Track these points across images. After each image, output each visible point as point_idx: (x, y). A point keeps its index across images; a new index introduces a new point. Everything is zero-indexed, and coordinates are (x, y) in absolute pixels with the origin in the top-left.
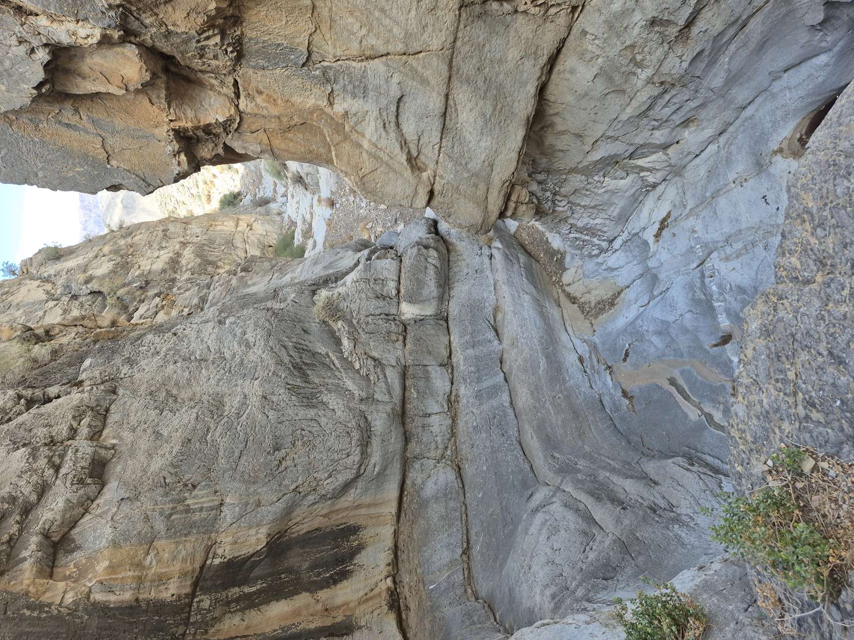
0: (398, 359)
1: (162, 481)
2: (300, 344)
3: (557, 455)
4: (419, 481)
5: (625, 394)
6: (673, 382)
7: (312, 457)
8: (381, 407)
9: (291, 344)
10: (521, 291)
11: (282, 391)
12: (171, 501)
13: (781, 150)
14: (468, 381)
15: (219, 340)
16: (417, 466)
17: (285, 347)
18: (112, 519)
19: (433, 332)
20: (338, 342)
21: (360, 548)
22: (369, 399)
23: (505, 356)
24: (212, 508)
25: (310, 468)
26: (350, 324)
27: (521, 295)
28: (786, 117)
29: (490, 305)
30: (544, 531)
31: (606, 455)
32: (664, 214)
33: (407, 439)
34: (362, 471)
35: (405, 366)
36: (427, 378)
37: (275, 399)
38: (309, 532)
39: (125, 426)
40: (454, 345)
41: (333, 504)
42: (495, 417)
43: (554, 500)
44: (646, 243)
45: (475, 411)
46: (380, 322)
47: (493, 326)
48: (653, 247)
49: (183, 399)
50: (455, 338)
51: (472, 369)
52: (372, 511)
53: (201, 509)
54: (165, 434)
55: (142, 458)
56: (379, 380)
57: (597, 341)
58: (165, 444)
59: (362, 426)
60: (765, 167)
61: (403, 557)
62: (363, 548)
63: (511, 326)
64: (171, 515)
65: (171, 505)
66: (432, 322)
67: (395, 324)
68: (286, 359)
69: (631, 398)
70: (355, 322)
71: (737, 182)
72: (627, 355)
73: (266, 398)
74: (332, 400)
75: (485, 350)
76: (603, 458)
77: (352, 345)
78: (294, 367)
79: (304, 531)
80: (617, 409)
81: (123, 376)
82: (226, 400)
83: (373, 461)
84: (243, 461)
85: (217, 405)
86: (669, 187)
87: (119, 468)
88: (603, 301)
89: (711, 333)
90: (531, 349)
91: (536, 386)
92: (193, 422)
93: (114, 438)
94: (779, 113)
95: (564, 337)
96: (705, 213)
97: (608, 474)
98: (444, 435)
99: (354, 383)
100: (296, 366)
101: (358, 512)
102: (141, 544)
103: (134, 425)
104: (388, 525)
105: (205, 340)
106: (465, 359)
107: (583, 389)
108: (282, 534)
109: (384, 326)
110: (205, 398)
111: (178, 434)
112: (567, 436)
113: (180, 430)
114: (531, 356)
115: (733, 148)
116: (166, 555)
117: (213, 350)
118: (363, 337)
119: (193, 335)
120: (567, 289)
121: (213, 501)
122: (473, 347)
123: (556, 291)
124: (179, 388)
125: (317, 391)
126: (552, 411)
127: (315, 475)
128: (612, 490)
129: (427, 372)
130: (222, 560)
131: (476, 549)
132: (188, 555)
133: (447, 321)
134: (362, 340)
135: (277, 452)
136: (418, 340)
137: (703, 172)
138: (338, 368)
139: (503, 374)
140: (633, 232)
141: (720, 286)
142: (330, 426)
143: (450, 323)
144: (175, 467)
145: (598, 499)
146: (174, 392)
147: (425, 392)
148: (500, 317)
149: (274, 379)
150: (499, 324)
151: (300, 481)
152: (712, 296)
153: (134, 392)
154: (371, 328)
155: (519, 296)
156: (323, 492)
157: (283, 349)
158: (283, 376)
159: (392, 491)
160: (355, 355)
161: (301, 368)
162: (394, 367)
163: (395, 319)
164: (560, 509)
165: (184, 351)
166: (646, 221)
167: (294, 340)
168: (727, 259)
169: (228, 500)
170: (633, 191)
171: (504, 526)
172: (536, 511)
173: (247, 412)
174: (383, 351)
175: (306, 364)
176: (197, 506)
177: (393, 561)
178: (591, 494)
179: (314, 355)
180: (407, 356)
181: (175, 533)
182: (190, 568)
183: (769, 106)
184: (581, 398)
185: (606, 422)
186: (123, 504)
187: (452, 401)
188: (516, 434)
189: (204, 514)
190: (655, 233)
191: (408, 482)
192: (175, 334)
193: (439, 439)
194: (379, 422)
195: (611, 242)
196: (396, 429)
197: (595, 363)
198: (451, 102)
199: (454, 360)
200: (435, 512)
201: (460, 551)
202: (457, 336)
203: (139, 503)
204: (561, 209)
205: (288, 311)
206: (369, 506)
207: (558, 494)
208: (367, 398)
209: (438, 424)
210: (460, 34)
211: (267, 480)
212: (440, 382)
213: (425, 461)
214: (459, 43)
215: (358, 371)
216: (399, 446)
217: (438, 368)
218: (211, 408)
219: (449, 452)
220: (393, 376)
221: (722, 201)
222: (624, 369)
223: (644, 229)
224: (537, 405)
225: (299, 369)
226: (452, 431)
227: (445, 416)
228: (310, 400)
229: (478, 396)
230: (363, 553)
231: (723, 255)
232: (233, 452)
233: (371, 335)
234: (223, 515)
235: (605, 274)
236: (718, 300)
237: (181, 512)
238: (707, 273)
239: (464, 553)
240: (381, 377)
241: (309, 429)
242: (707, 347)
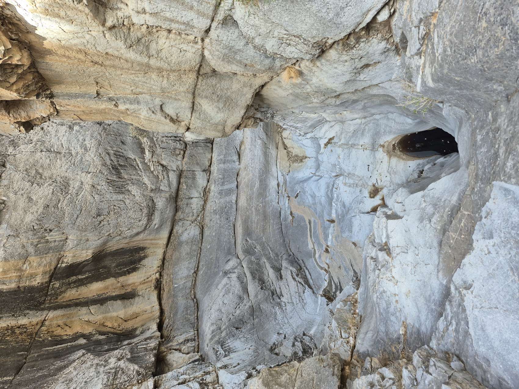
0: (178, 166)
1: (32, 228)
2: (118, 152)
3: (248, 239)
4: (180, 231)
5: (291, 213)
6: (310, 223)
7: (119, 220)
8: (163, 194)
9: (112, 152)
10: (257, 137)
11: (104, 184)
12: (37, 238)
13: (383, 146)
14: (217, 183)
15: (69, 141)
16: (180, 224)
17: (108, 154)
18: (4, 245)
19: (202, 151)
20: (143, 151)
21: (145, 257)
22: (157, 190)
23: (240, 172)
24: (61, 241)
25: (117, 226)
26: (152, 140)
27: (257, 139)
28: (390, 132)
29: (239, 139)
30: (223, 291)
31: (271, 246)
32: (332, 137)
33: (176, 210)
34: (147, 227)
35: (182, 170)
36: (194, 178)
37: (99, 188)
38: (117, 250)
39: (11, 189)
40: (214, 159)
41: (131, 239)
42: (226, 207)
43: (236, 271)
44: (320, 145)
45: (216, 201)
46: (171, 142)
47: (238, 152)
48: (322, 150)
49: (45, 177)
50: (215, 155)
51: (221, 176)
52: (153, 242)
53: (55, 241)
54: (34, 199)
55: (21, 213)
56: (164, 178)
57: (288, 180)
58: (34, 206)
59: (150, 205)
60: (375, 150)
61: (166, 264)
62: (147, 257)
63: (246, 157)
64: (37, 245)
65: (37, 240)
66: (202, 145)
67: (180, 144)
68: (108, 162)
69: (293, 217)
70: (155, 139)
71: (363, 147)
72: (297, 196)
73: (94, 187)
74: (134, 190)
75: (230, 166)
76: (268, 248)
77: (151, 156)
78: (113, 168)
79: (114, 250)
80: (286, 219)
81: (9, 154)
82: (71, 182)
83: (154, 223)
84: (78, 220)
85: (65, 186)
86: (337, 124)
87: (7, 216)
88: (298, 156)
89: (328, 215)
90: (253, 175)
91: (250, 197)
92: (50, 195)
93: (4, 196)
94: (388, 129)
95: (274, 169)
96: (346, 151)
97: (265, 261)
98: (198, 209)
99: (149, 180)
100: (115, 168)
101: (145, 242)
102: (20, 259)
103: (16, 190)
104: (161, 249)
105: (60, 139)
106: (218, 170)
107: (274, 203)
108: (100, 252)
109: (172, 144)
110: (59, 179)
111: (42, 201)
112: (257, 228)
113: (43, 199)
114: (252, 179)
115: (367, 127)
116: (35, 264)
117: (64, 147)
118: (159, 151)
119: (53, 133)
120: (285, 140)
121: (62, 237)
122: (224, 163)
123: (278, 138)
124: (44, 169)
125: (125, 183)
126: (254, 213)
127: (120, 229)
128: (263, 273)
129: (194, 174)
130: (67, 265)
131: (201, 273)
132: (47, 263)
133: (212, 144)
134: (157, 152)
135: (98, 217)
136: (191, 156)
137: (352, 129)
138: (140, 169)
139: (236, 183)
140: (316, 136)
141: (338, 196)
142: (131, 205)
143: (214, 145)
144: (39, 221)
145: (254, 278)
146: (41, 171)
147: (191, 186)
148: (243, 148)
149: (100, 175)
150: (242, 152)
151: (111, 231)
152: (333, 199)
153: (16, 167)
154: (163, 145)
155: (255, 140)
156: (125, 236)
157: (107, 155)
158: (105, 174)
159: (165, 234)
160: (151, 162)
161: (117, 169)
162: (174, 171)
163: (180, 140)
164: (235, 279)
165: (47, 144)
166: (323, 135)
167: (115, 149)
168: (345, 184)
169: (70, 237)
170: (318, 119)
171: (215, 268)
172: (226, 273)
173: (82, 193)
174: (169, 161)
175: (120, 165)
176: (52, 240)
177: (161, 265)
178: (252, 273)
179: (126, 159)
180: (184, 165)
181: (40, 253)
182: (49, 270)
183: (385, 121)
184: (271, 208)
185: (278, 225)
186: (9, 238)
187: (206, 192)
188: (234, 221)
189: (57, 243)
190: (325, 143)
191: (175, 230)
192: (42, 129)
193: (195, 211)
194: (160, 203)
195: (306, 134)
196: (170, 206)
197: (284, 191)
198: (196, 102)
199: (212, 168)
200: (185, 249)
201: (193, 271)
202: (216, 154)
203: (19, 239)
204: (277, 119)
205: (113, 128)
206: (152, 240)
207: (239, 267)
208: (156, 189)
209: (196, 203)
210: (199, 83)
211: (92, 230)
212: (201, 180)
213: (185, 222)
214: (198, 87)
215: (152, 172)
216: (171, 215)
217: (202, 173)
218: (62, 187)
219: (199, 218)
220: (173, 177)
221: (354, 151)
222: (294, 201)
223: (321, 138)
224: (248, 207)
225: (116, 169)
226: (203, 207)
227: (201, 199)
228: (120, 189)
229: (220, 193)
230: (146, 260)
231: (344, 182)
232: (73, 215)
233: (164, 150)
234: (67, 243)
235: (302, 145)
236: (334, 203)
237: (43, 243)
238: (335, 186)
239: (195, 272)
240: (165, 177)
241: (118, 206)
242: (325, 220)
